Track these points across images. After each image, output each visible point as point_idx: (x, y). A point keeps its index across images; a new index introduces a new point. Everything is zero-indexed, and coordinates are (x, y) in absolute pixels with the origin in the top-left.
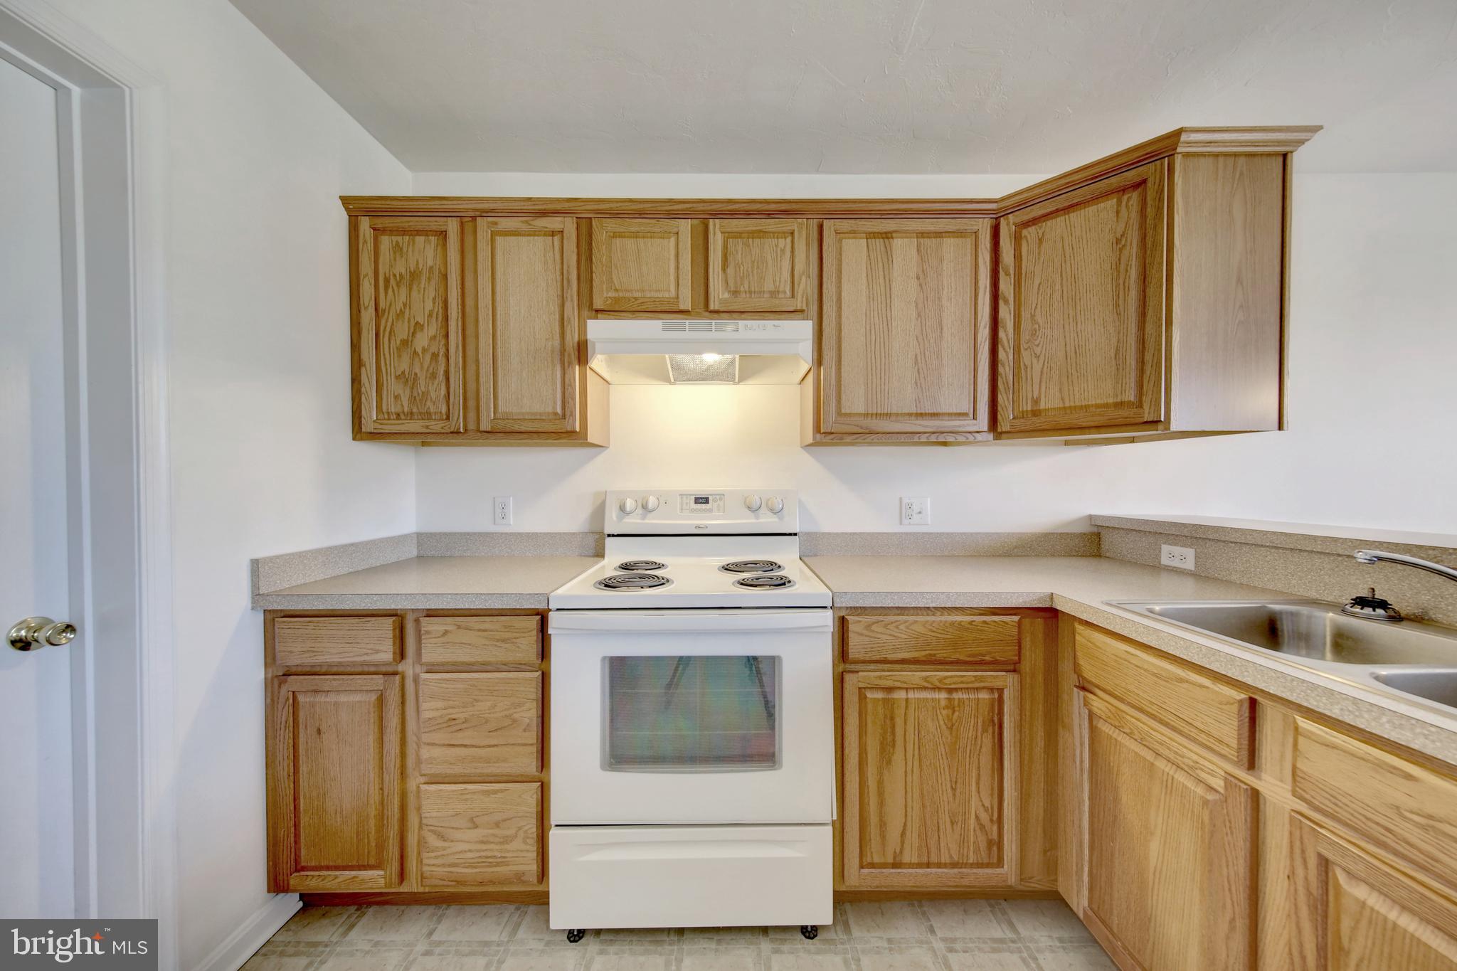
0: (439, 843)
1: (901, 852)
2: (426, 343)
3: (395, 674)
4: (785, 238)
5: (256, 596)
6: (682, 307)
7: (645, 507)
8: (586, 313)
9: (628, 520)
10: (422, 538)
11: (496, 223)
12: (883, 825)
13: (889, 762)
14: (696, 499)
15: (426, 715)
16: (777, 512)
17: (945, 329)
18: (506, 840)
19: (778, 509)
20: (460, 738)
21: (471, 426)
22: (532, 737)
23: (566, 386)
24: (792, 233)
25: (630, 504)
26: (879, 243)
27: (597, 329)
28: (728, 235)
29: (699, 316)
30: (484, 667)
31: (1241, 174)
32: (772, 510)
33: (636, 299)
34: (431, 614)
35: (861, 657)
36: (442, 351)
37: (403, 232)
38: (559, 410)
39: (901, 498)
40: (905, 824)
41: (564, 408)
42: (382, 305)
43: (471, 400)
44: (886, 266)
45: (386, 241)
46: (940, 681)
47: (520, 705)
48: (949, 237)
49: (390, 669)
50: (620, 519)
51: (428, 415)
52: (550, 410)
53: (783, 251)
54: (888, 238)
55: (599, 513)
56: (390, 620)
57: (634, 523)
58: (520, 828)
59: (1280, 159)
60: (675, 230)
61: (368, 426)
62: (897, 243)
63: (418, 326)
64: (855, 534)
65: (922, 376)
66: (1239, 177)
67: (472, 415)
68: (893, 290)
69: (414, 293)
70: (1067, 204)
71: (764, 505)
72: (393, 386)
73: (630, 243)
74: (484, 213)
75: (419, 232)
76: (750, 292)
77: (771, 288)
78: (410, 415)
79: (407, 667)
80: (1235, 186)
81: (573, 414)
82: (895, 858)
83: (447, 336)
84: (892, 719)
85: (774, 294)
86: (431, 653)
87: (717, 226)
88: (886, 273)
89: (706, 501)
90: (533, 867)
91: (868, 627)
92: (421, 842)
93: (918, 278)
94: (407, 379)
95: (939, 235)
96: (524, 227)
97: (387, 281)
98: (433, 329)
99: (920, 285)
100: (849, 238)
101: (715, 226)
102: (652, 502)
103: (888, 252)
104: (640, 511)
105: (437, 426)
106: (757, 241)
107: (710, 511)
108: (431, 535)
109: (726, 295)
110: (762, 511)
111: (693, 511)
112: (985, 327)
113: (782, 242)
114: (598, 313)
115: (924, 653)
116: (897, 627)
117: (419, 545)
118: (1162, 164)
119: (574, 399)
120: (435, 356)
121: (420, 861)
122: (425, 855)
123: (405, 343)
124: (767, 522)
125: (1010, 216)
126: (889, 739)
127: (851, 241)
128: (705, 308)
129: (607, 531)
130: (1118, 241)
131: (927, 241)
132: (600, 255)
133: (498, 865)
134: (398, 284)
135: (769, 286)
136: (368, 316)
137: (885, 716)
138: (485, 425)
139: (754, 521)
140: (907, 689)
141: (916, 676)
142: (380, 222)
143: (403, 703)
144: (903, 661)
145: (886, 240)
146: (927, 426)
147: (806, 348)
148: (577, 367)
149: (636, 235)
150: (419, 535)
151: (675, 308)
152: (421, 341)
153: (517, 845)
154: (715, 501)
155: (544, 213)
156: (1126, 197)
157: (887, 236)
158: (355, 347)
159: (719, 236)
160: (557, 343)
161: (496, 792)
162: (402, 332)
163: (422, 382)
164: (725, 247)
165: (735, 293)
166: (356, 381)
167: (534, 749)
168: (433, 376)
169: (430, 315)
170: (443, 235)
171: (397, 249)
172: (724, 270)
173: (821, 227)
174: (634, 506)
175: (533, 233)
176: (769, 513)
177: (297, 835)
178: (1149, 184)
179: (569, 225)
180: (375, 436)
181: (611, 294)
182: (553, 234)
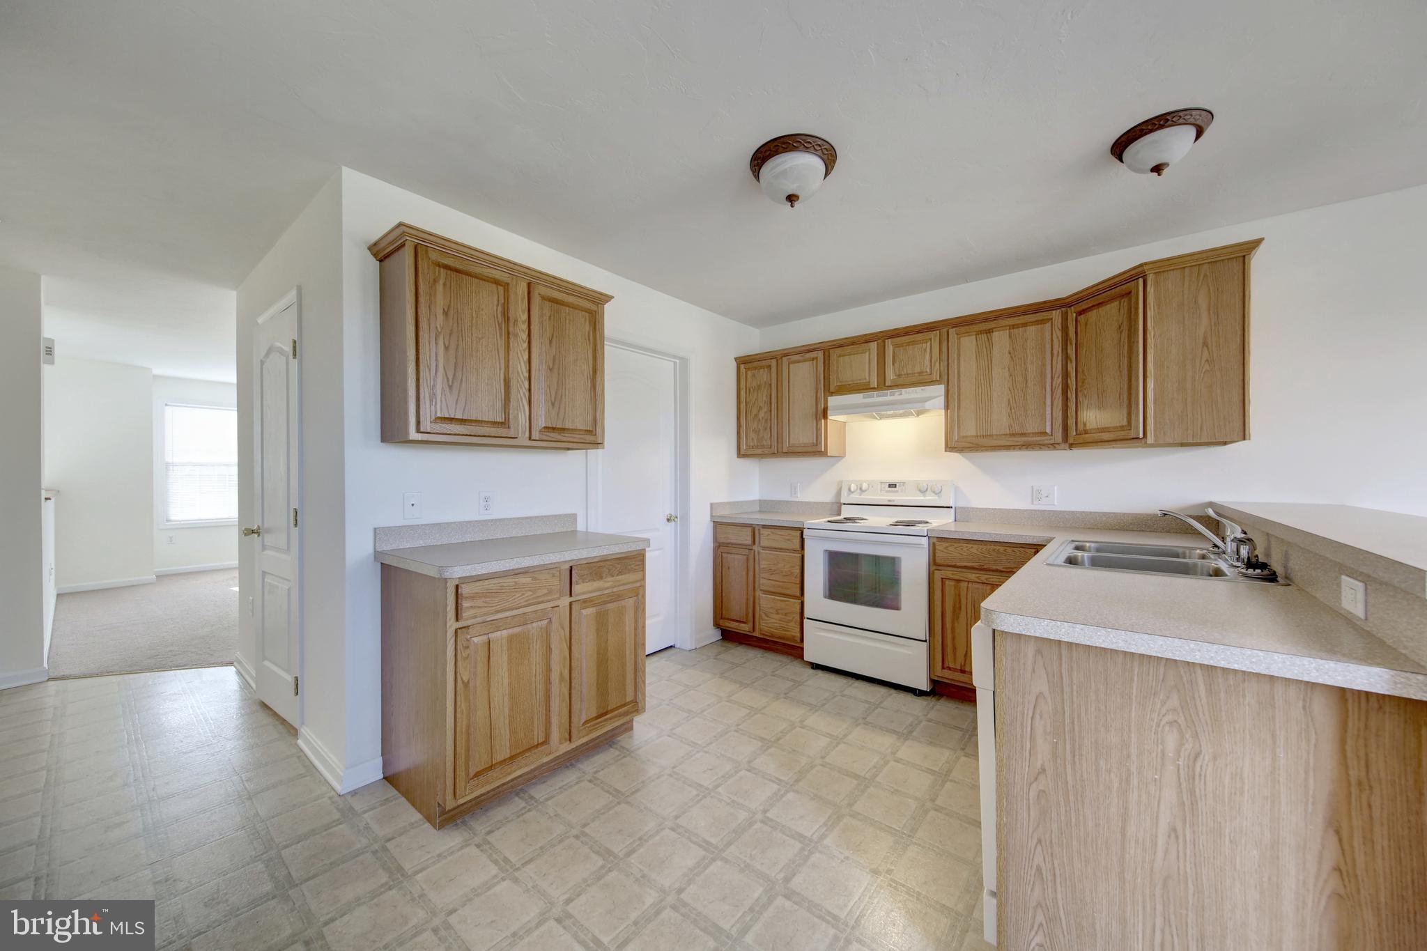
0: (766, 618)
1: (965, 665)
2: (763, 415)
3: (751, 550)
4: (927, 343)
5: (712, 516)
6: (872, 386)
7: (861, 489)
8: (827, 394)
9: (852, 496)
10: (762, 502)
11: (790, 359)
12: (954, 649)
13: (958, 618)
14: (889, 485)
15: (762, 566)
16: (938, 493)
17: (1029, 382)
18: (789, 621)
19: (937, 492)
20: (773, 577)
21: (780, 450)
22: (798, 580)
23: (818, 430)
24: (931, 339)
25: (853, 487)
26: (984, 336)
27: (833, 401)
28: (896, 346)
29: (882, 389)
30: (781, 549)
31: (1205, 276)
32: (934, 492)
33: (849, 385)
34: (764, 526)
35: (942, 562)
36: (769, 418)
37: (755, 368)
38: (815, 441)
39: (1032, 487)
40: (967, 651)
41: (817, 441)
42: (748, 400)
43: (780, 439)
44: (988, 349)
45: (750, 373)
46: (986, 579)
47: (794, 567)
48: (1032, 325)
49: (750, 548)
50: (848, 495)
51: (763, 447)
52: (811, 442)
53: (925, 350)
54: (989, 332)
55: (839, 493)
56: (750, 529)
57: (855, 498)
58: (794, 617)
59: (1241, 259)
60: (868, 348)
61: (742, 452)
62: (996, 335)
63: (761, 408)
64: (995, 509)
65: (1013, 411)
66: (1203, 279)
67: (780, 446)
68: (993, 362)
69: (759, 394)
70: (1097, 302)
71: (929, 488)
72: (752, 435)
73: (847, 358)
74: (786, 355)
75: (761, 367)
76: (907, 374)
77: (919, 370)
78: (757, 447)
79: (756, 548)
80: (1200, 285)
81: (821, 443)
82: (961, 667)
83: (771, 411)
84: (959, 595)
85: (920, 373)
86: (764, 543)
87: (890, 343)
88: (989, 353)
89: (895, 486)
90: (798, 635)
91: (946, 548)
92: (760, 616)
93: (1010, 353)
94: (756, 431)
95: (1025, 325)
96: (801, 358)
97: (750, 390)
98: (765, 410)
99: (1012, 357)
100: (964, 336)
101: (889, 343)
102: (865, 486)
103: (990, 341)
104: (859, 491)
105: (766, 451)
106: (911, 347)
107: (897, 491)
108: (765, 501)
109: (895, 377)
110: (928, 492)
111: (887, 492)
112: (1058, 377)
113: (924, 345)
114: (832, 394)
115: (977, 564)
116: (962, 549)
117: (760, 505)
118: (1138, 282)
119: (821, 435)
120: (766, 420)
121: (759, 623)
122: (761, 621)
123: (756, 415)
124: (930, 499)
125: (1072, 307)
126: (958, 606)
127: (966, 338)
128: (883, 385)
129: (843, 501)
130: (1120, 327)
131: (1016, 331)
132: (833, 367)
133: (785, 631)
134: (754, 390)
135: (917, 369)
136: (743, 405)
137: (956, 594)
138: (785, 450)
139: (922, 498)
140: (968, 582)
141: (972, 576)
142: (747, 366)
143: (754, 561)
144: (965, 567)
145: (988, 335)
146: (1017, 442)
147: (941, 401)
148: (823, 421)
149: (850, 354)
150: (760, 501)
151: (868, 387)
152: (761, 415)
153: (792, 624)
154: (899, 486)
155: (809, 351)
156: (1123, 300)
157: (990, 331)
158: (738, 418)
159: (891, 347)
160: (814, 410)
161: (785, 601)
162: (754, 412)
163: (761, 431)
164: (894, 353)
165: (899, 376)
166: (738, 433)
167: (799, 586)
168: (766, 429)
169: (765, 403)
170: (770, 367)
171: (754, 376)
172: (893, 364)
173: (948, 332)
174: (856, 488)
175: (805, 361)
176: (933, 494)
177: (722, 606)
178: (1132, 294)
179: (820, 355)
180: (745, 456)
181: (839, 384)
182: (813, 359)
